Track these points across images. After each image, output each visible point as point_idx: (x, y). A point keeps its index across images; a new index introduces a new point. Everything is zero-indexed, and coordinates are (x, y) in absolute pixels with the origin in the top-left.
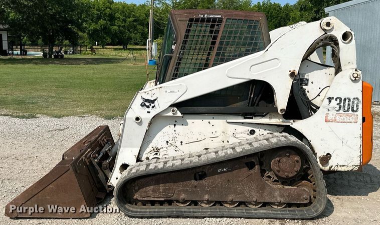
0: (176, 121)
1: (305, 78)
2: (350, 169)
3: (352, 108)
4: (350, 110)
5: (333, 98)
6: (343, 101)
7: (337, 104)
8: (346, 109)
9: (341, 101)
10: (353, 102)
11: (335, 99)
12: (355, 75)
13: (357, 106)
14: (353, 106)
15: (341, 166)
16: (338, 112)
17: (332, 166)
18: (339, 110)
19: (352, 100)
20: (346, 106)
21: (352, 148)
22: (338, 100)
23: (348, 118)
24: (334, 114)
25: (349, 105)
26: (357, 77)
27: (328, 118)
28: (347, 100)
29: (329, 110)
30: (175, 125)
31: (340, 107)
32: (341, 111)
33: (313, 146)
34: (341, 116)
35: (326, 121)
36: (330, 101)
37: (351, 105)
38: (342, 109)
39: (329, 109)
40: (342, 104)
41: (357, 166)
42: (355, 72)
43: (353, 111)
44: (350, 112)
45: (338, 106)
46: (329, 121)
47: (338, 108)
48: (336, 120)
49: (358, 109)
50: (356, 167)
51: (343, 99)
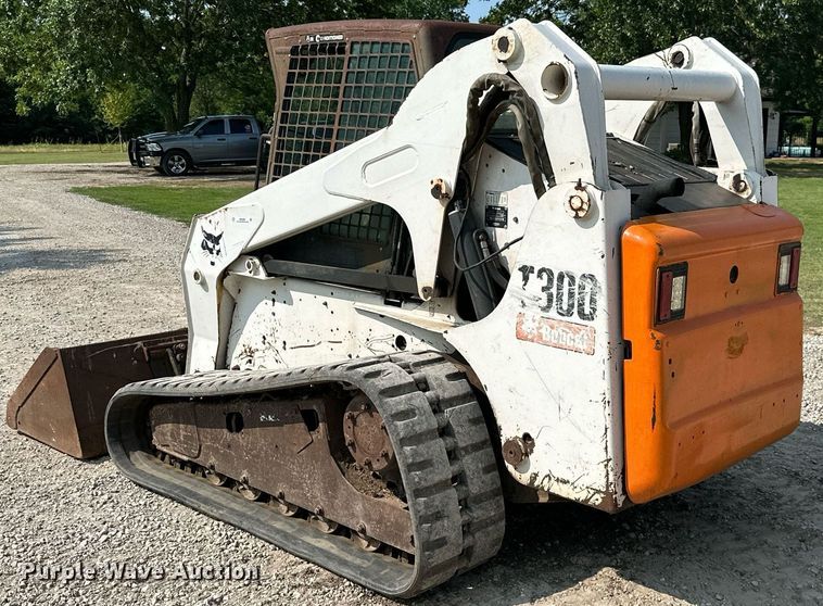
0: (274, 293)
1: (500, 204)
2: (581, 496)
3: (580, 305)
4: (575, 310)
5: (532, 270)
6: (555, 282)
7: (544, 289)
8: (565, 307)
9: (550, 280)
10: (582, 287)
11: (536, 271)
12: (576, 203)
13: (592, 301)
14: (583, 299)
15: (558, 480)
16: (545, 314)
17: (536, 475)
18: (549, 307)
19: (578, 281)
20: (565, 298)
21: (584, 433)
22: (545, 276)
23: (571, 334)
24: (537, 317)
25: (571, 295)
26: (581, 209)
27: (523, 327)
28: (566, 280)
29: (524, 305)
30: (274, 300)
31: (550, 300)
32: (553, 313)
33: (491, 403)
34: (552, 327)
35: (520, 336)
36: (526, 279)
37: (577, 296)
38: (554, 304)
39: (526, 301)
40: (554, 291)
41: (598, 492)
42: (575, 192)
43: (582, 314)
44: (575, 318)
45: (544, 296)
46: (526, 339)
47: (544, 303)
48: (540, 337)
49: (594, 310)
50: (597, 496)
51: (556, 276)
